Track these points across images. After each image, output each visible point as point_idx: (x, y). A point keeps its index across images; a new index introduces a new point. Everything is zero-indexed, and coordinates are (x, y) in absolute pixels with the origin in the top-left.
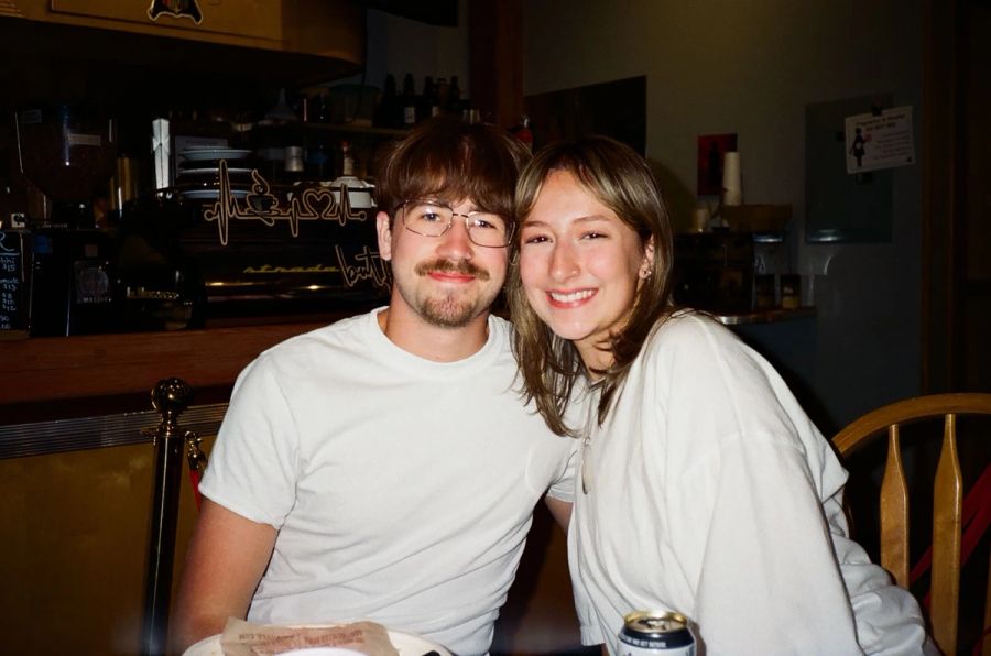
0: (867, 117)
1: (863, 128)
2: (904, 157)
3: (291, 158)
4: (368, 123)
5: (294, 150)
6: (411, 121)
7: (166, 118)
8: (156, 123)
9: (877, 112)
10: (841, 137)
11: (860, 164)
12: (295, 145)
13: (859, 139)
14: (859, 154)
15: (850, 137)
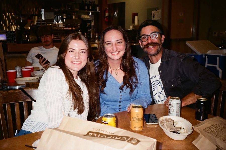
0: (155, 11)
1: (154, 13)
2: (159, 18)
3: (64, 16)
4: (78, 9)
5: (65, 14)
6: (86, 9)
7: (43, 9)
8: (42, 10)
9: (156, 10)
10: (152, 14)
11: (154, 19)
12: (65, 13)
13: (154, 15)
14: (154, 17)
15: (153, 14)
